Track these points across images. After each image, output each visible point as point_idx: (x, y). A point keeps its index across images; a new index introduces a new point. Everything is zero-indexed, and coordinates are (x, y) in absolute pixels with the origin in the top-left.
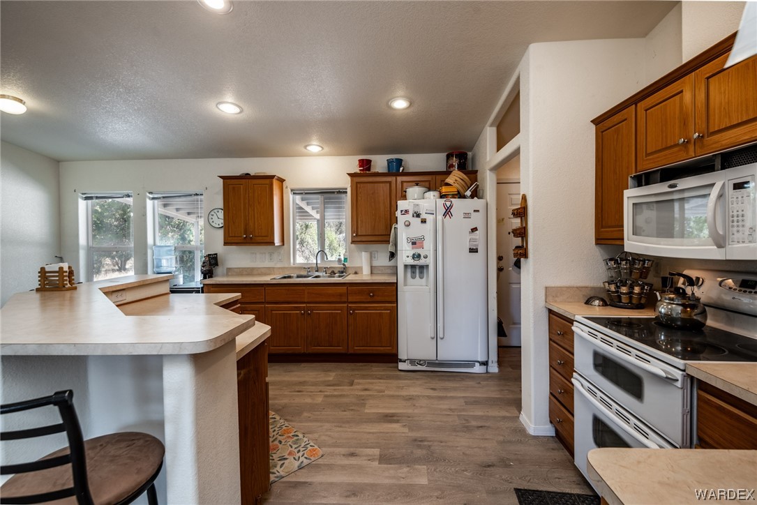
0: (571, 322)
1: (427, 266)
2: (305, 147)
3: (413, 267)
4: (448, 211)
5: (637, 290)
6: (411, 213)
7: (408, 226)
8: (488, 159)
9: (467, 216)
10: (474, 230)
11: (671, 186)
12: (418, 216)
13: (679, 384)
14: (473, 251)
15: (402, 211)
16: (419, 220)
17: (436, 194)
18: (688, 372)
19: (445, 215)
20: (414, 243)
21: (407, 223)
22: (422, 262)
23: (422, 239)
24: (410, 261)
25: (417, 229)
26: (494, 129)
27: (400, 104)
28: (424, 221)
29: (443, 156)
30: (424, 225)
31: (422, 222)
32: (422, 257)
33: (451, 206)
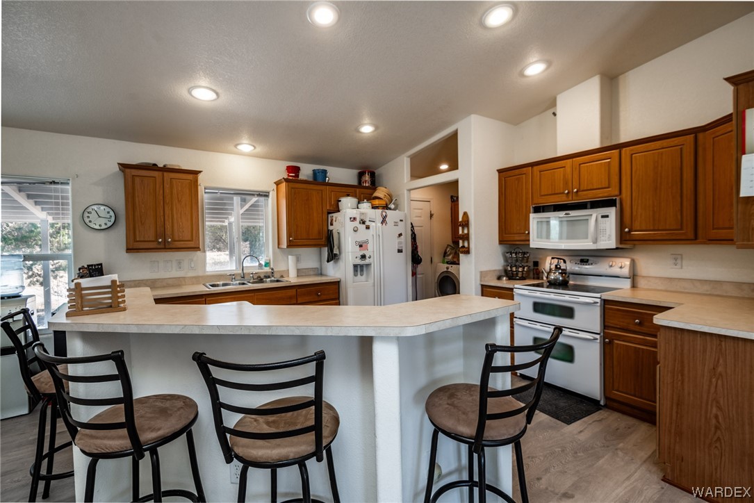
0: (512, 290)
1: (370, 264)
2: (236, 146)
3: (362, 266)
4: (384, 221)
5: (520, 269)
6: (358, 220)
7: (355, 231)
8: (405, 181)
9: (396, 224)
10: (400, 235)
11: (566, 214)
12: (364, 223)
13: (599, 304)
14: (400, 251)
15: (351, 218)
16: (364, 226)
17: (370, 204)
18: (603, 298)
19: (382, 223)
20: (361, 246)
21: (355, 229)
22: (367, 261)
23: (367, 242)
24: (359, 262)
25: (363, 235)
26: (409, 159)
27: (367, 129)
28: (368, 228)
29: (355, 172)
30: (368, 230)
31: (367, 228)
32: (367, 257)
33: (386, 216)
